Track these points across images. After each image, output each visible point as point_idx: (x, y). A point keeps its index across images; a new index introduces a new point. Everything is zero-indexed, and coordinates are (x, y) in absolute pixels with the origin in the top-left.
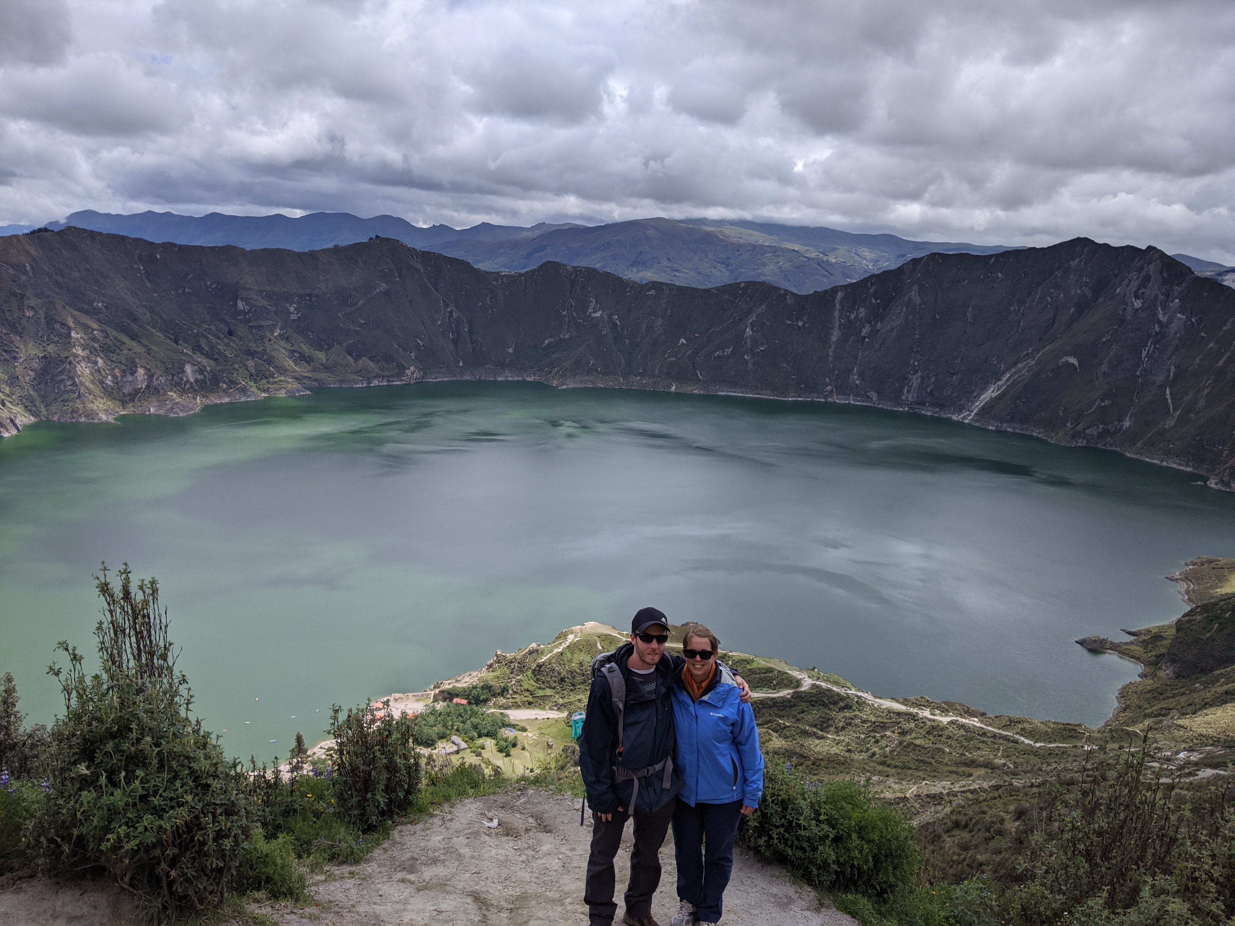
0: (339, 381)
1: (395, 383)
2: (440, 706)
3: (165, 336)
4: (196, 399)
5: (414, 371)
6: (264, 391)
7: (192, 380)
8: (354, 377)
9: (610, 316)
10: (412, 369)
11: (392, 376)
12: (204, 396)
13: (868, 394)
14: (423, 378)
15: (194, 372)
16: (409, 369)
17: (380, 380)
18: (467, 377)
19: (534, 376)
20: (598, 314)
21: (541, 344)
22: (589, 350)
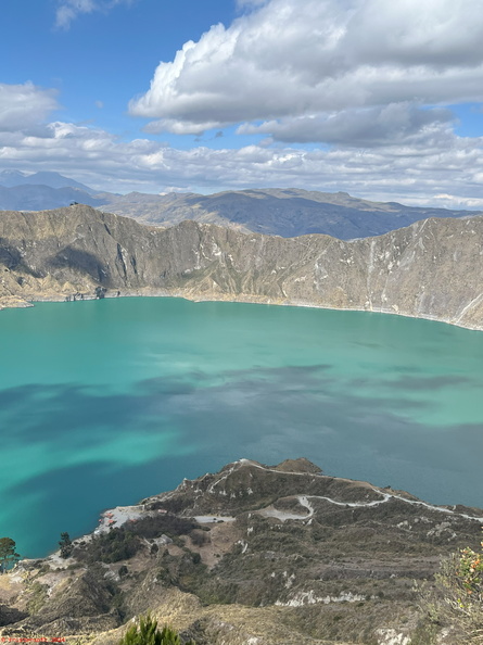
0: (51, 297)
1: (87, 298)
2: (151, 514)
8: (61, 294)
9: (226, 256)
11: (86, 294)
13: (392, 306)
14: (105, 295)
18: (134, 294)
19: (177, 293)
20: (219, 254)
21: (181, 273)
22: (213, 277)
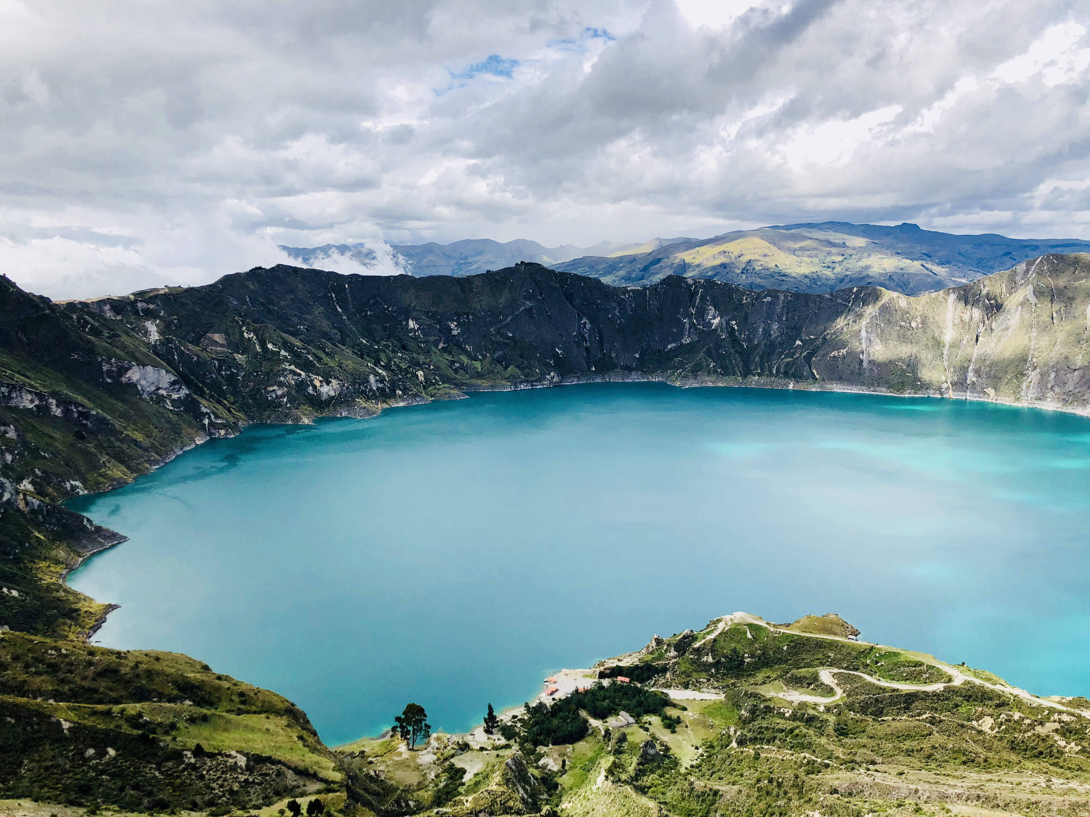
0: (492, 386)
1: (538, 387)
2: (606, 682)
3: (353, 352)
4: (378, 405)
5: (554, 376)
6: (432, 396)
7: (375, 388)
8: (504, 382)
9: (728, 323)
10: (552, 374)
11: (536, 381)
12: (385, 402)
13: (985, 390)
14: (561, 382)
15: (377, 381)
16: (549, 374)
17: (525, 384)
18: (599, 380)
19: (659, 378)
20: (718, 320)
21: (664, 349)
22: (709, 353)
